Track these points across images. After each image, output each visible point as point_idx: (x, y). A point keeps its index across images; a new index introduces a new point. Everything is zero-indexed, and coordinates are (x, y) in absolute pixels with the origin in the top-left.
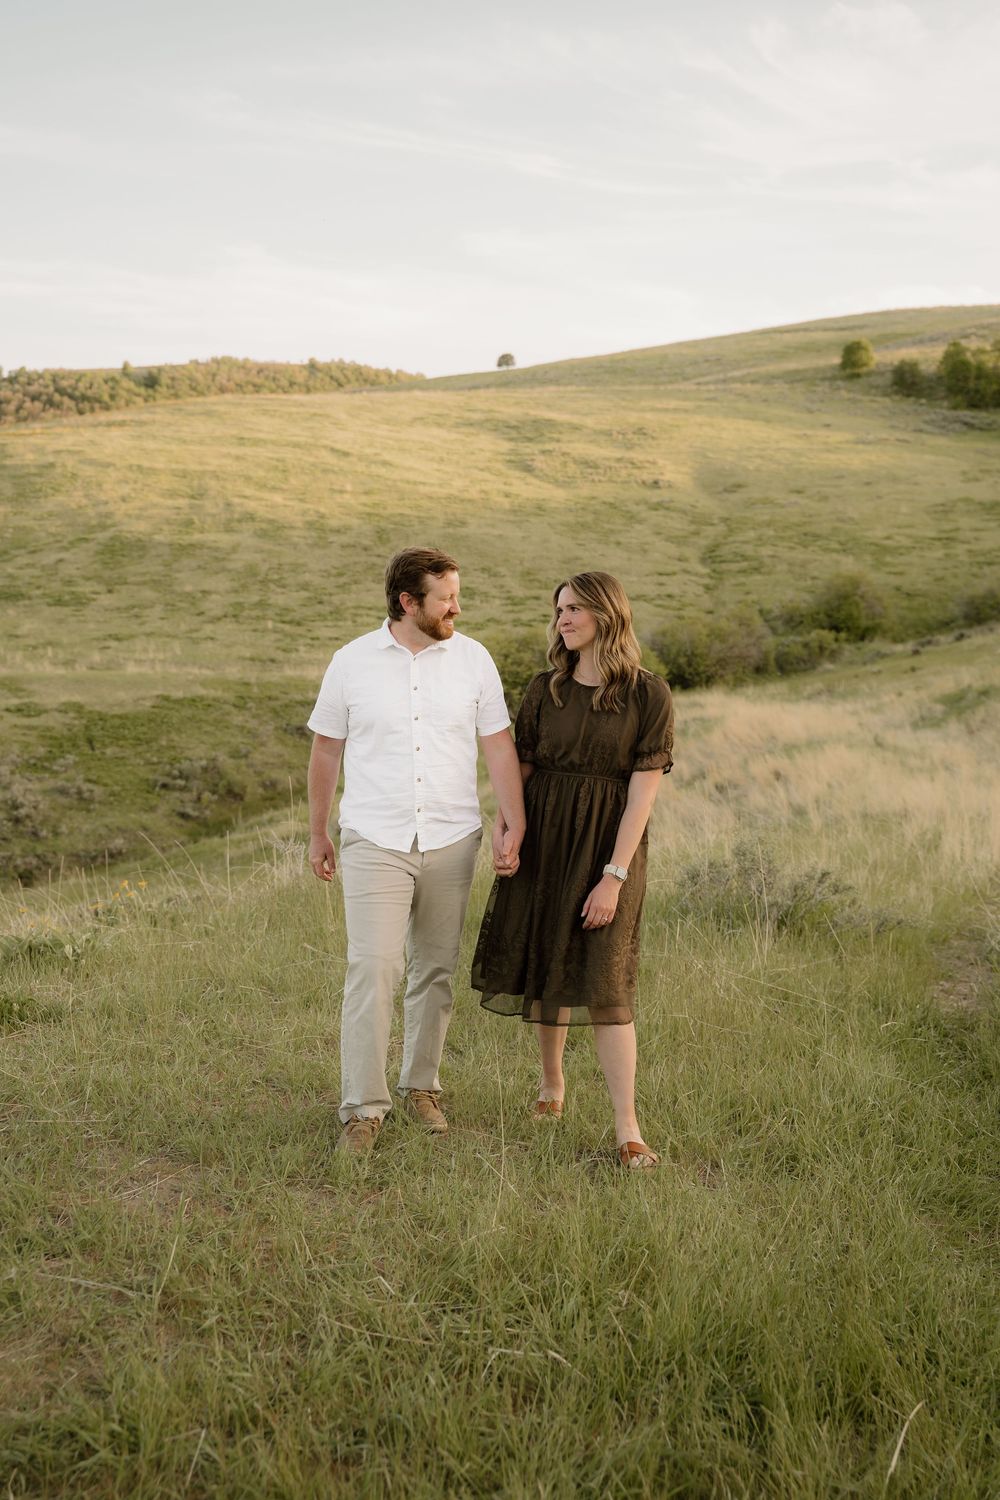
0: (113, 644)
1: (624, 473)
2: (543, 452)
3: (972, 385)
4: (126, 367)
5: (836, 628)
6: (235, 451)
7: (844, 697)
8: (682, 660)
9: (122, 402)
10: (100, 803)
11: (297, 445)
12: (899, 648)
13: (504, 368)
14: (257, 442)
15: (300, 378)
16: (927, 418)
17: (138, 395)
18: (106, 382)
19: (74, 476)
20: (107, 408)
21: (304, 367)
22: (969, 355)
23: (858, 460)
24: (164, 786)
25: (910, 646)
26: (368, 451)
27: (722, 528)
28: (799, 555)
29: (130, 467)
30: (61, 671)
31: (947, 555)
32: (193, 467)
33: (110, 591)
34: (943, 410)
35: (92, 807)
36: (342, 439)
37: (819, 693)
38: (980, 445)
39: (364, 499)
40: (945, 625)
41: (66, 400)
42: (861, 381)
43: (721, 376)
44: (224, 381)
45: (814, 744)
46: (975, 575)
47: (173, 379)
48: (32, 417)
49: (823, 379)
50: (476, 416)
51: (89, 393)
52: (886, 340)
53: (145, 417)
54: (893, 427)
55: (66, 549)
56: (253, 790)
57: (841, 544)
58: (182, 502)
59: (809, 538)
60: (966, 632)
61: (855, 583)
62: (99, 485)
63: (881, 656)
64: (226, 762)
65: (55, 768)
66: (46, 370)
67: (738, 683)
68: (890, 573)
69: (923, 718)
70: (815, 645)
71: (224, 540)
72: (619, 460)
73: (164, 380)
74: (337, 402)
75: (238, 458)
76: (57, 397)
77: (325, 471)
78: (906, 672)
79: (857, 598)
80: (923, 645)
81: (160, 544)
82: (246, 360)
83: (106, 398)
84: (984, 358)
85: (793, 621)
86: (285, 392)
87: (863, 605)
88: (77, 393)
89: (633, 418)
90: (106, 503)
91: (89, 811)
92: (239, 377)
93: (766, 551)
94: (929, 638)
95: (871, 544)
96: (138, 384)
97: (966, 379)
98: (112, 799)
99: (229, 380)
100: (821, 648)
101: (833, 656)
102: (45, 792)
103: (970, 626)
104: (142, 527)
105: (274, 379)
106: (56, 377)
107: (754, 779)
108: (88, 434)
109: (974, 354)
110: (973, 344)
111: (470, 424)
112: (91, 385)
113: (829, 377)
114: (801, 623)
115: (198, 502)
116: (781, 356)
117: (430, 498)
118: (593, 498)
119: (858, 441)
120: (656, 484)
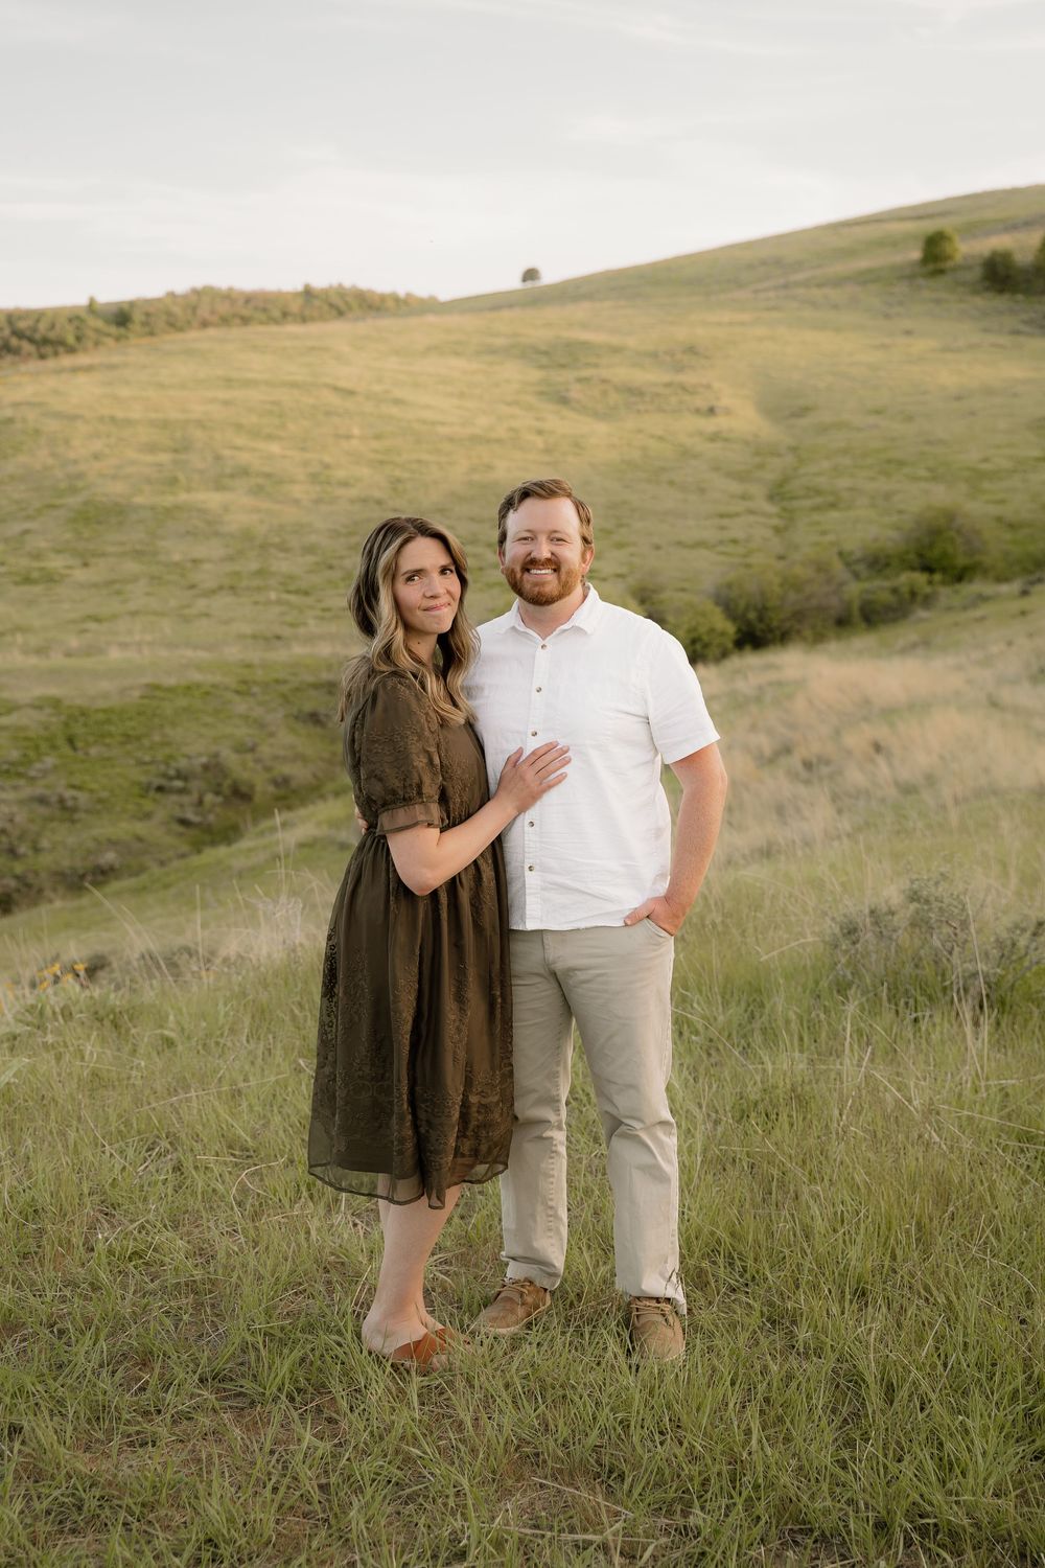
0: (92, 626)
1: (674, 400)
2: (580, 380)
4: (92, 302)
5: (928, 569)
6: (222, 394)
7: (944, 649)
8: (752, 615)
9: (90, 344)
10: (87, 811)
11: (294, 385)
12: (1004, 588)
13: (529, 284)
14: (247, 384)
15: (295, 307)
16: (1025, 317)
17: (108, 335)
18: (70, 320)
19: (37, 432)
20: (71, 350)
21: (296, 295)
23: (948, 376)
24: (160, 789)
25: (1015, 586)
26: (377, 388)
28: (882, 484)
29: (101, 419)
30: (33, 660)
32: (174, 415)
33: (86, 565)
34: (1042, 306)
35: (77, 816)
36: (345, 375)
37: (914, 646)
39: (375, 444)
41: (27, 347)
42: (948, 277)
43: (782, 281)
44: (206, 315)
45: (918, 707)
47: (148, 314)
49: (901, 278)
50: (500, 342)
51: (52, 335)
52: (972, 230)
53: (116, 359)
54: (986, 330)
55: (29, 518)
56: (262, 788)
57: (930, 469)
58: (164, 458)
59: (892, 465)
61: (951, 516)
62: (67, 442)
63: (983, 599)
64: (230, 758)
65: (32, 773)
67: (819, 638)
68: (989, 502)
70: (905, 590)
71: (212, 499)
72: (668, 385)
73: (138, 317)
74: (337, 332)
75: (226, 403)
76: (14, 342)
77: (328, 414)
78: (1014, 617)
79: (952, 533)
80: (1032, 583)
81: (141, 507)
82: (231, 289)
83: (71, 340)
85: (878, 563)
86: (276, 322)
87: (959, 540)
88: (38, 336)
89: (682, 334)
90: (75, 462)
91: (73, 822)
92: (224, 308)
93: (843, 483)
94: (1037, 575)
95: (968, 469)
96: (107, 321)
98: (99, 807)
99: (213, 312)
100: (913, 594)
101: (928, 601)
102: (21, 802)
104: (117, 489)
105: (265, 310)
106: (11, 317)
107: (849, 753)
108: (52, 382)
111: (492, 351)
112: (53, 326)
113: (908, 275)
114: (887, 565)
115: (182, 457)
116: (850, 253)
117: (451, 439)
118: (640, 431)
119: (946, 349)
120: (711, 411)
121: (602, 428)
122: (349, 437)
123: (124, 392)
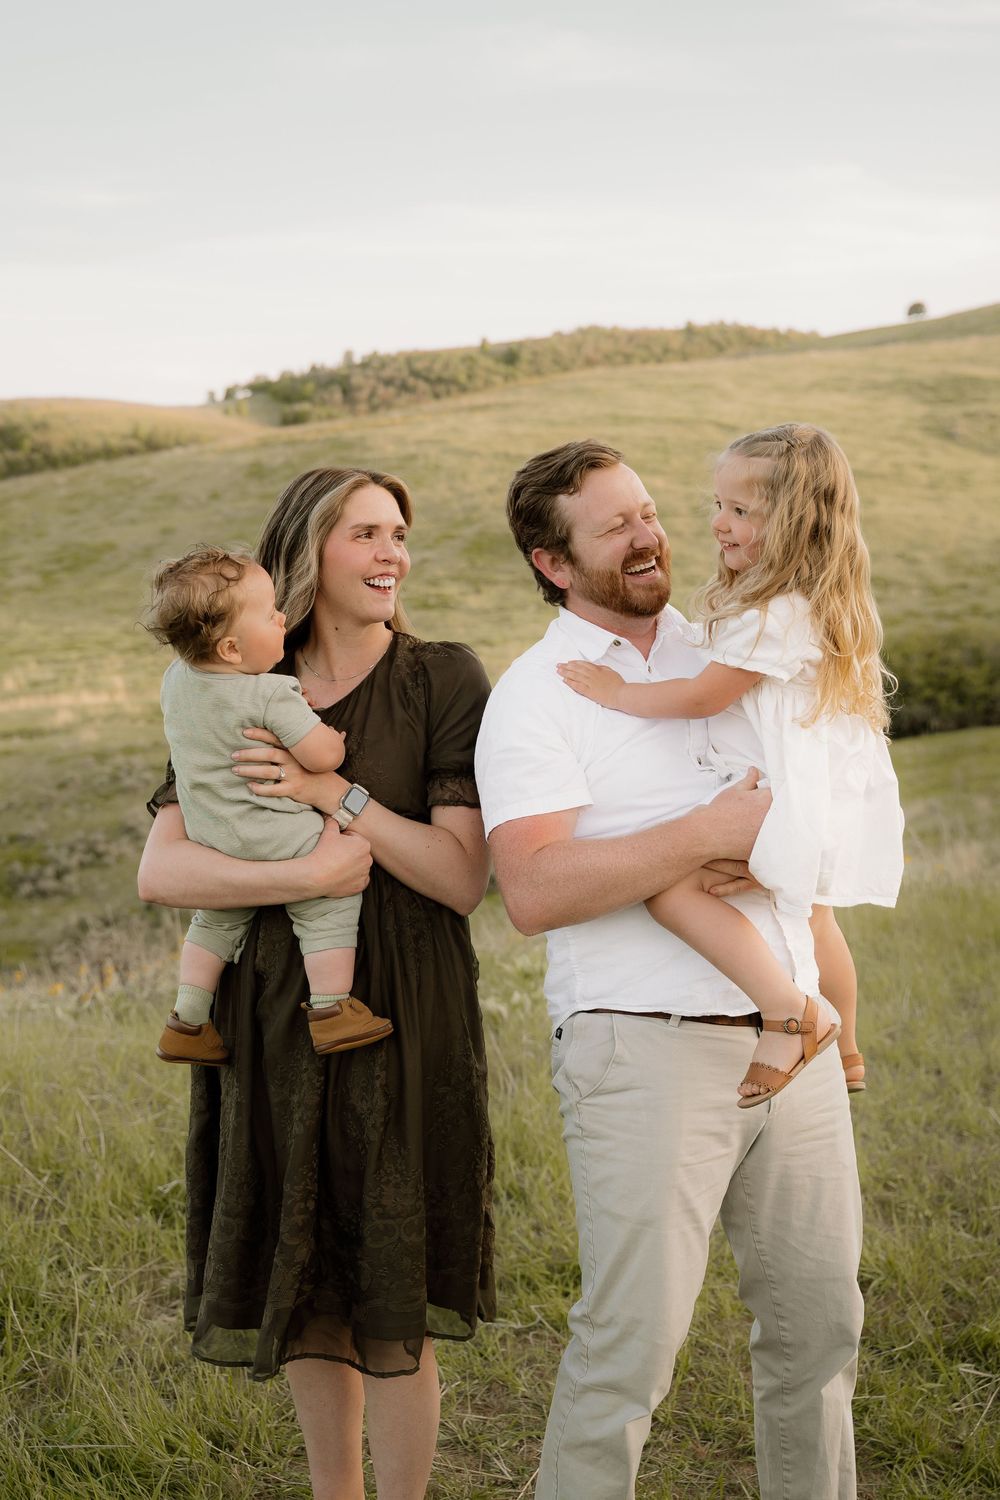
2: (969, 416)
4: (484, 342)
6: (609, 432)
9: (481, 384)
11: (678, 422)
13: (915, 318)
14: (633, 421)
15: (676, 344)
17: (498, 374)
18: (463, 361)
19: (437, 467)
20: (463, 390)
21: (677, 332)
29: (496, 455)
33: (478, 592)
41: (422, 386)
44: (591, 353)
47: (535, 354)
48: (388, 405)
50: (884, 377)
51: (446, 375)
53: (510, 398)
55: (428, 547)
62: (464, 476)
66: (400, 354)
73: (525, 355)
74: (721, 370)
77: (711, 450)
82: (615, 328)
83: (462, 378)
86: (659, 361)
88: (433, 376)
90: (472, 495)
92: (607, 346)
96: (497, 361)
99: (596, 351)
105: (647, 348)
106: (410, 359)
108: (451, 421)
111: (876, 386)
112: (446, 366)
121: (989, 463)
123: (518, 429)
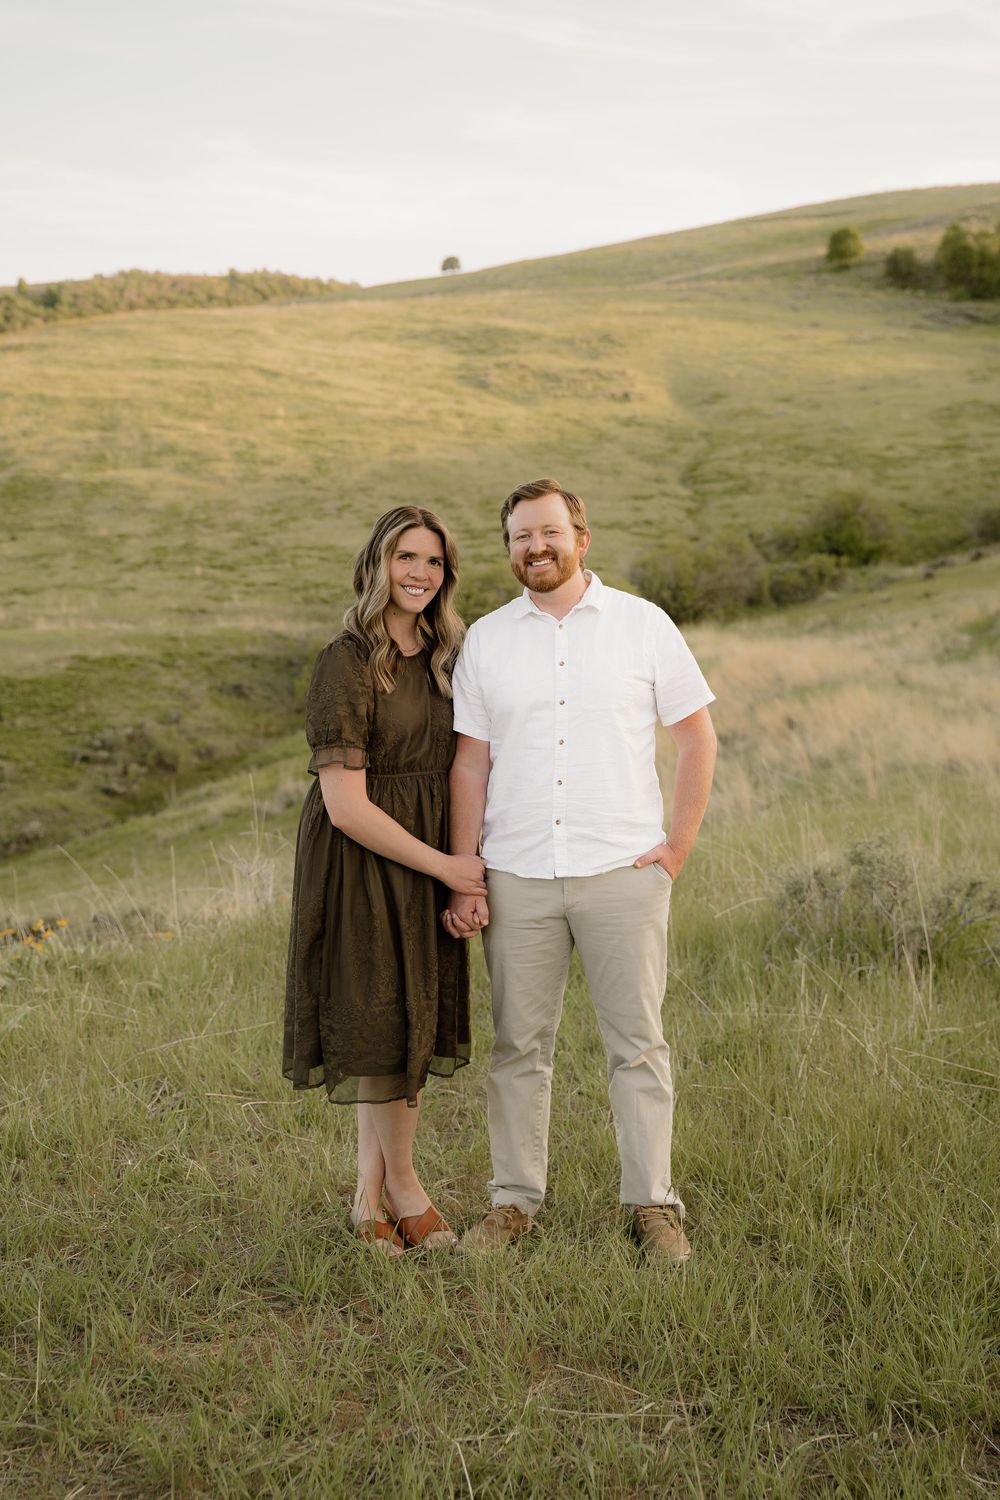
0: (19, 598)
1: (589, 386)
2: (499, 366)
3: (975, 272)
4: (21, 284)
5: (836, 552)
6: (150, 375)
7: (852, 629)
8: (666, 595)
9: (18, 324)
10: (13, 781)
11: (220, 366)
12: (909, 571)
13: (449, 272)
14: (174, 364)
15: (220, 291)
16: (925, 311)
17: (36, 315)
20: (2, 331)
21: (221, 279)
22: (970, 242)
23: (853, 366)
24: (85, 759)
25: (921, 569)
26: (302, 370)
27: (702, 444)
28: (791, 471)
29: (31, 397)
31: (957, 466)
32: (103, 394)
33: (13, 539)
34: (943, 302)
35: (2, 786)
36: (270, 358)
37: (823, 625)
38: (987, 340)
39: (299, 425)
40: (958, 544)
42: (852, 273)
43: (694, 273)
44: (133, 297)
45: (830, 686)
46: (989, 487)
47: (75, 296)
49: (809, 272)
50: (421, 327)
52: (875, 227)
53: (45, 339)
54: (889, 324)
56: (187, 760)
57: (837, 456)
58: (93, 435)
59: (801, 451)
60: (983, 550)
61: (856, 500)
63: (889, 581)
64: (154, 729)
67: (729, 618)
68: (893, 488)
69: (947, 651)
70: (813, 571)
71: (140, 476)
72: (584, 371)
73: (66, 297)
74: (262, 316)
75: (153, 383)
77: (253, 395)
78: (919, 599)
79: (859, 518)
80: (936, 567)
81: (69, 483)
82: (158, 273)
83: (1, 320)
84: (987, 242)
85: (788, 545)
86: (202, 305)
87: (865, 524)
89: (597, 322)
90: (5, 439)
91: (0, 791)
92: (150, 291)
93: (753, 468)
94: (940, 559)
95: (873, 456)
96: (36, 302)
97: (968, 267)
98: (25, 776)
99: (139, 295)
100: (821, 576)
101: (835, 583)
103: (987, 544)
104: (46, 465)
105: (190, 293)
107: (763, 729)
109: (977, 237)
110: (974, 227)
111: (414, 336)
113: (814, 270)
114: (796, 547)
115: (110, 434)
116: (759, 248)
117: (373, 421)
118: (557, 415)
119: (851, 341)
120: (626, 397)
121: (520, 411)
122: (273, 417)
123: (53, 371)
